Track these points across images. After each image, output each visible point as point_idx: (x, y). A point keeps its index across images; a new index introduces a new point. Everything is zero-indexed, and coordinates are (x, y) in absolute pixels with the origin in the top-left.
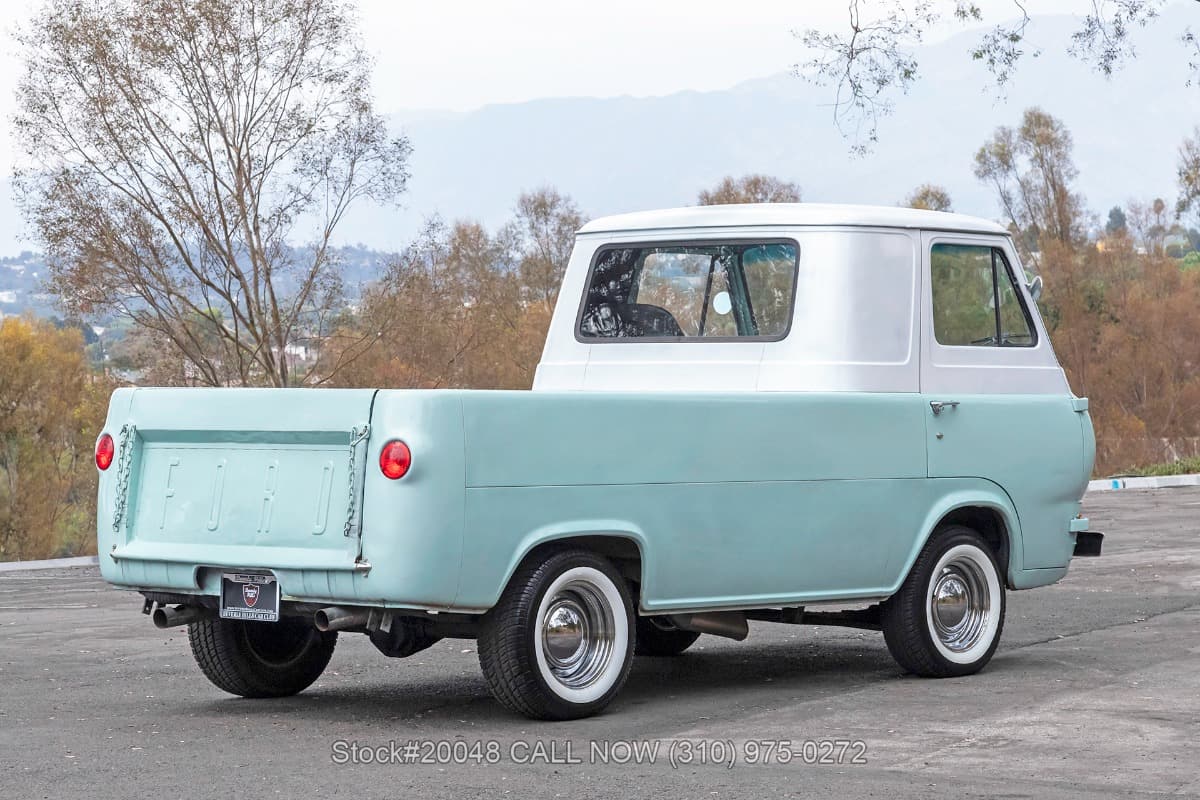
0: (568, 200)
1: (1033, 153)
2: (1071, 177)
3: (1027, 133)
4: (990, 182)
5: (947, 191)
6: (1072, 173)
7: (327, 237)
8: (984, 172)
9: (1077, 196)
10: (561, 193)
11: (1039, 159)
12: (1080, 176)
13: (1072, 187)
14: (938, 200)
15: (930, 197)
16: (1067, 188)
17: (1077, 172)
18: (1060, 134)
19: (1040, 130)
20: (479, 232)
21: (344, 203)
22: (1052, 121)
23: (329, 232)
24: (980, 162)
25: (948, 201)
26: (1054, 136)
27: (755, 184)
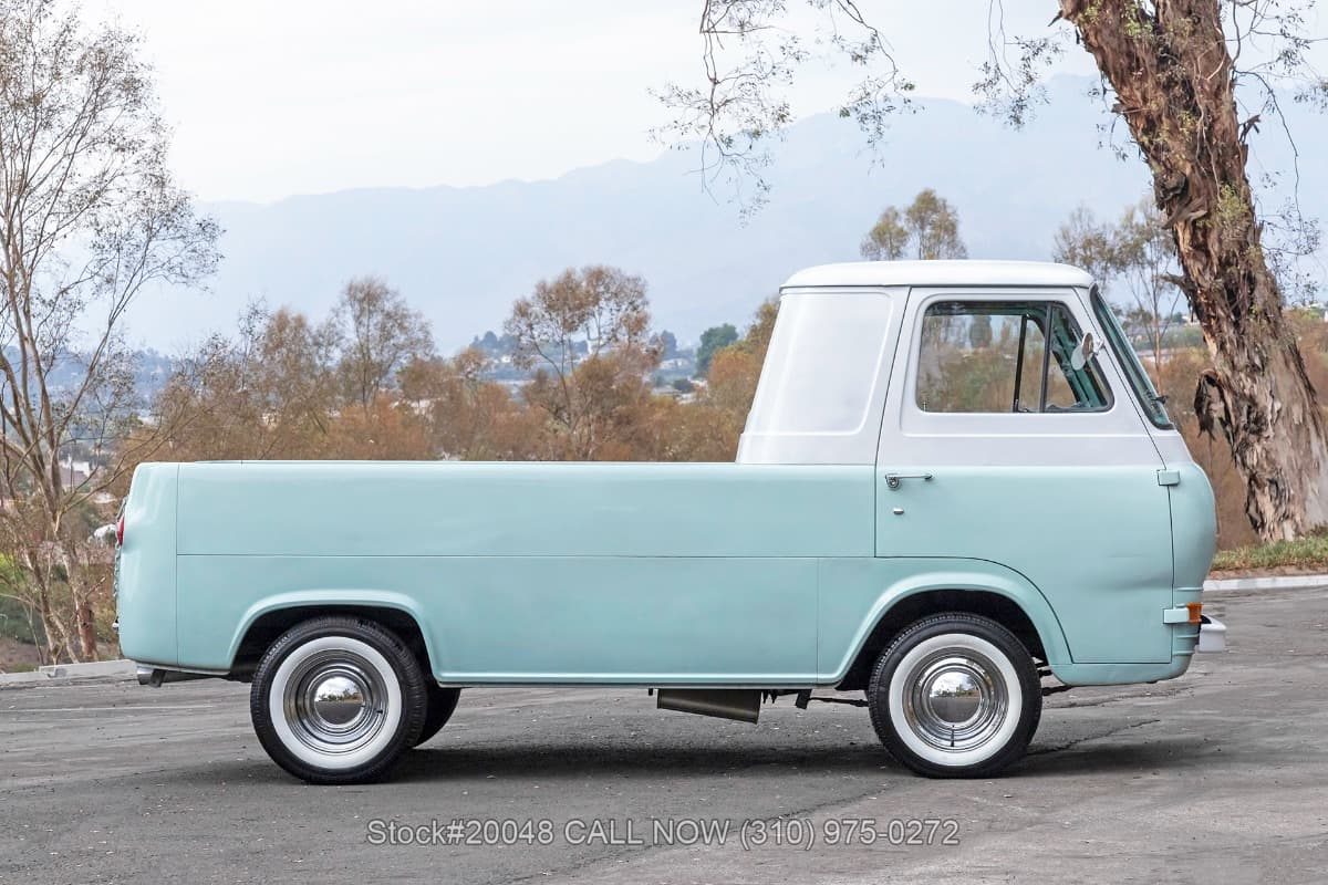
0: (396, 293)
3: (915, 214)
7: (111, 324)
10: (390, 286)
20: (300, 322)
21: (133, 286)
22: (945, 207)
23: (114, 319)
27: (598, 276)
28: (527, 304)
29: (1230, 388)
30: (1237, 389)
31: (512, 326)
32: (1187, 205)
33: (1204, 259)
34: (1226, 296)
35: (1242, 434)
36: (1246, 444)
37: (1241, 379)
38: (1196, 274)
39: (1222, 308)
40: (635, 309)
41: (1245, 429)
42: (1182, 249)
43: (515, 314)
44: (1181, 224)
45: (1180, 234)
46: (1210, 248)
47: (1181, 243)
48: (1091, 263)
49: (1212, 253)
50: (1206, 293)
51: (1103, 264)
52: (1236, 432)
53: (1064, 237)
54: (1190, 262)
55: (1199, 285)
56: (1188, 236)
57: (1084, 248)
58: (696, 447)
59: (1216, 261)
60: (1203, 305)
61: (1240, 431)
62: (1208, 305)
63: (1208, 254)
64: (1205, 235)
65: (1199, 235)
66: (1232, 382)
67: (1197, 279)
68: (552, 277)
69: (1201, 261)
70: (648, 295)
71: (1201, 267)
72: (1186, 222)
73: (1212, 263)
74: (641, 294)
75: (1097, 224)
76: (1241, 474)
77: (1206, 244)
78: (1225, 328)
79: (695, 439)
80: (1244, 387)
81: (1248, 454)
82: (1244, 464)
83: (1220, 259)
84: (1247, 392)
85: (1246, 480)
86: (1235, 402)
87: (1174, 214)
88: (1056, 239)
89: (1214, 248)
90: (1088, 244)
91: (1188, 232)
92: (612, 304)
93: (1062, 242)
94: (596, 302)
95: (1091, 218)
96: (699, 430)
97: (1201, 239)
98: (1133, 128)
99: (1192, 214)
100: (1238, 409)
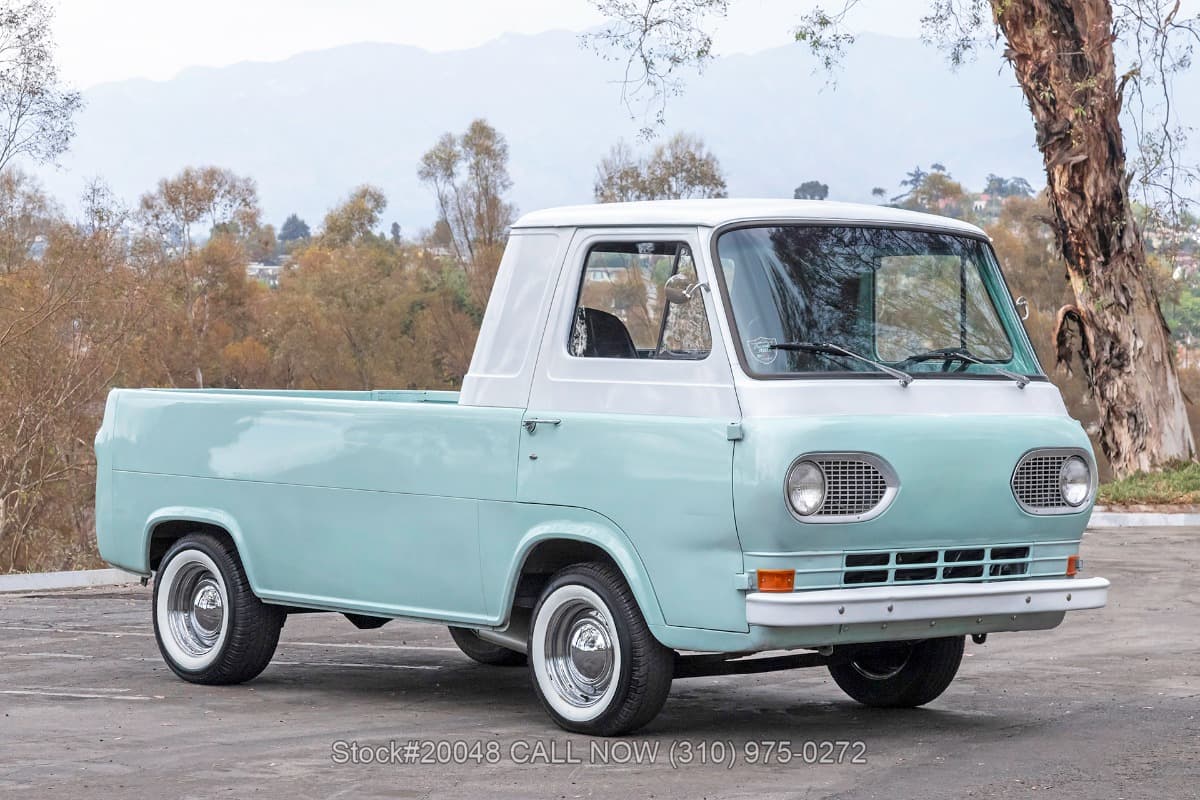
1: (473, 161)
2: (505, 187)
3: (468, 141)
4: (430, 183)
5: (385, 193)
6: (506, 183)
8: (427, 174)
9: (511, 207)
11: (476, 168)
12: (513, 187)
13: (505, 198)
14: (375, 200)
15: (368, 197)
16: (500, 196)
17: (512, 184)
18: (497, 147)
19: (482, 139)
22: (494, 135)
24: (425, 163)
25: (384, 202)
26: (493, 148)
27: (211, 175)
28: (153, 198)
29: (1093, 324)
30: (1100, 324)
31: (140, 216)
32: (1068, 149)
33: (1079, 201)
34: (1097, 238)
35: (1103, 368)
36: (1107, 377)
37: (1105, 317)
38: (1069, 214)
39: (1092, 247)
40: (247, 204)
41: (1107, 363)
42: (1057, 190)
43: (142, 207)
44: (1059, 167)
45: (1057, 176)
46: (1086, 193)
47: (1056, 184)
48: (627, 191)
49: (1088, 196)
50: (1077, 234)
51: (637, 193)
52: (1097, 365)
53: (605, 167)
54: (1063, 204)
55: (1071, 225)
56: (1065, 178)
57: (621, 178)
58: (288, 330)
59: (1090, 204)
60: (1073, 245)
61: (1101, 365)
62: (1078, 245)
63: (1083, 197)
64: (1082, 179)
65: (1077, 179)
66: (1097, 319)
67: (1069, 220)
68: (173, 174)
69: (1075, 203)
70: (259, 193)
71: (1075, 209)
72: (1064, 166)
73: (1086, 207)
74: (252, 192)
75: (634, 159)
76: (1098, 404)
77: (1082, 187)
78: (1094, 268)
79: (287, 323)
80: (1108, 324)
81: (1108, 387)
82: (1103, 396)
83: (1094, 202)
84: (1111, 328)
85: (1103, 412)
86: (1098, 338)
87: (1053, 158)
88: (598, 169)
89: (1089, 192)
90: (625, 174)
91: (1065, 175)
92: (226, 201)
93: (603, 170)
94: (211, 198)
95: (628, 153)
96: (291, 315)
97: (1077, 182)
98: (1020, 73)
99: (1074, 158)
100: (1100, 346)
